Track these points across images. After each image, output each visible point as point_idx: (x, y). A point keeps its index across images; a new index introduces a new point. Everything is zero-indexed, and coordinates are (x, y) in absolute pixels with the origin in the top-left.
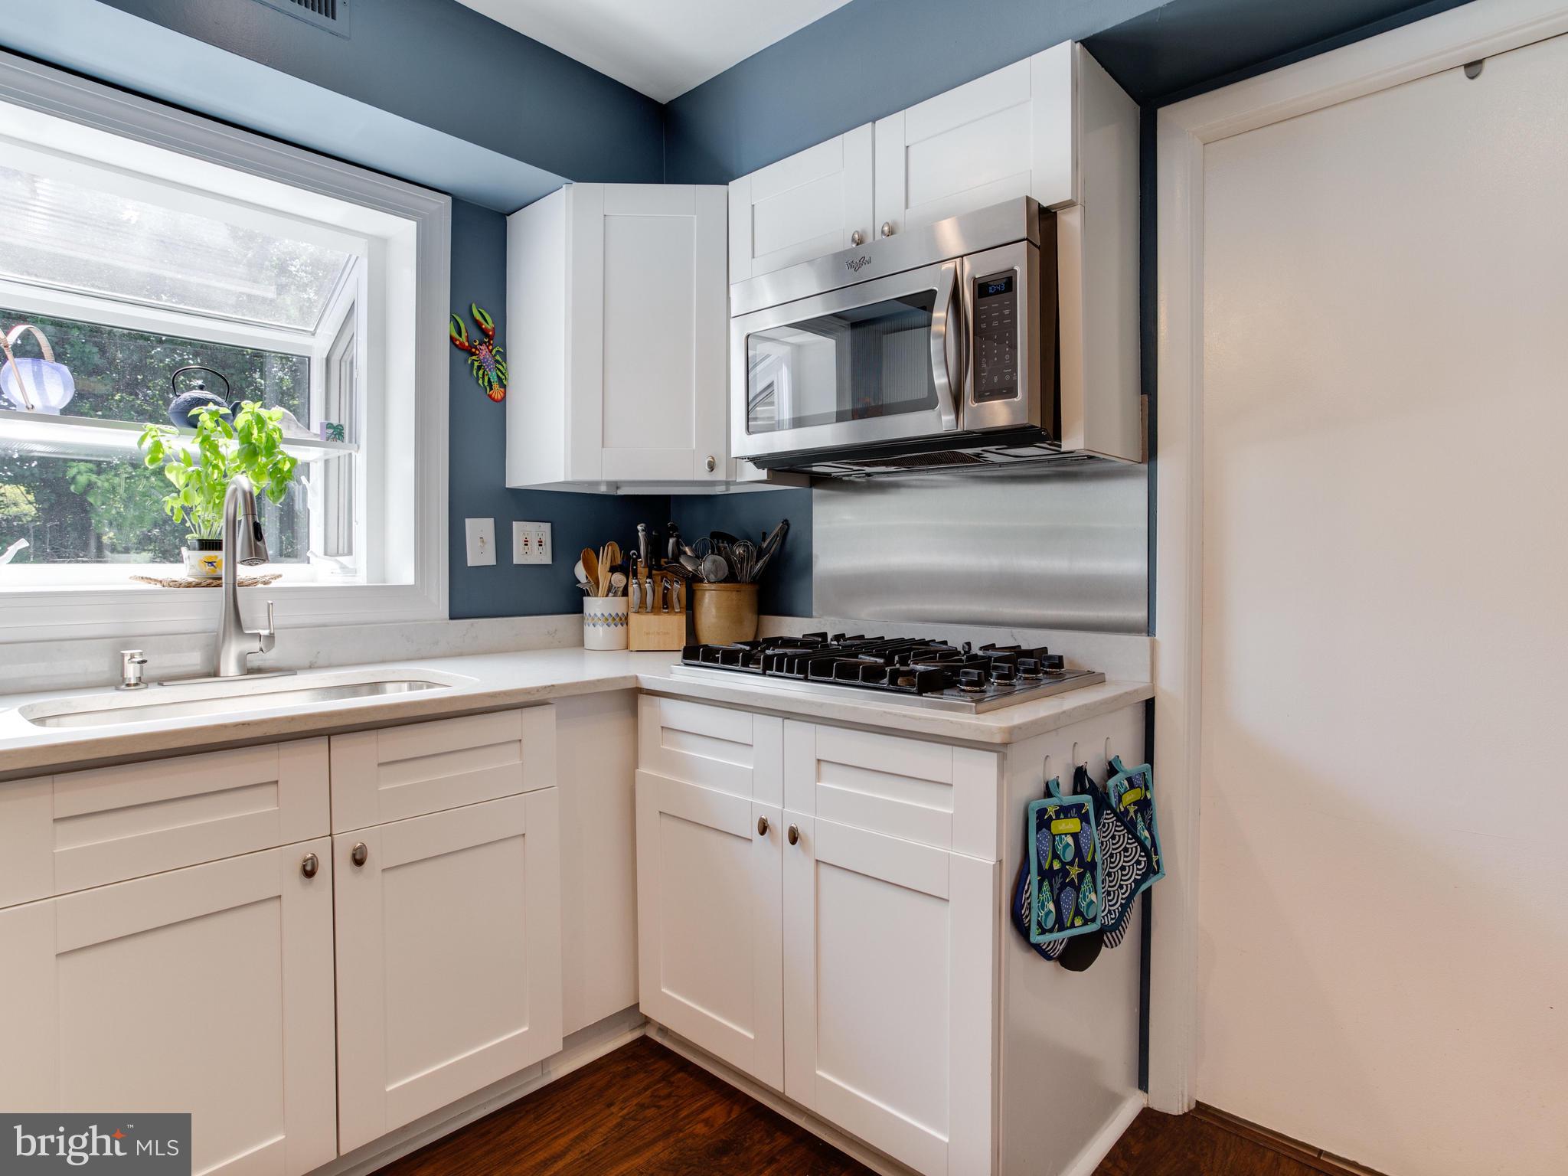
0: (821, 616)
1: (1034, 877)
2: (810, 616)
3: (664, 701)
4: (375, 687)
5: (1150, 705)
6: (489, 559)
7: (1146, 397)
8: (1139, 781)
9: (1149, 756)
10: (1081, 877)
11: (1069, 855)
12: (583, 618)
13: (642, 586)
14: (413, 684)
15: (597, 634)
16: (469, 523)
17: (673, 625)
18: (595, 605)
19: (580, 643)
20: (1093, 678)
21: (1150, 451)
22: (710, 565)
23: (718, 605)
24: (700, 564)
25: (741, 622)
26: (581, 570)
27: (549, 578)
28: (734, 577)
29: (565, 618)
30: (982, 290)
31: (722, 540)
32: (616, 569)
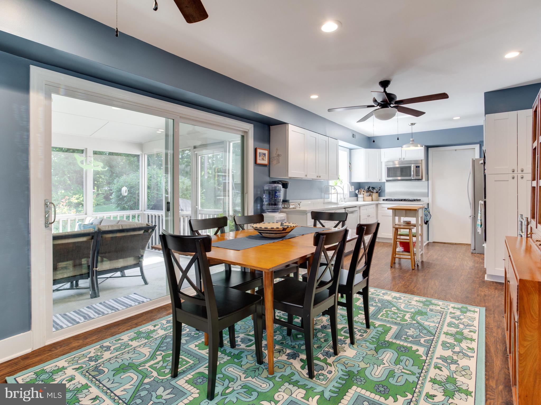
0: (387, 197)
1: (425, 215)
2: (385, 197)
3: (382, 204)
5: (428, 204)
6: (351, 191)
7: (428, 175)
8: (429, 209)
10: (427, 216)
13: (365, 194)
15: (359, 199)
16: (350, 186)
17: (370, 198)
18: (359, 196)
20: (423, 201)
21: (428, 180)
22: (375, 191)
23: (375, 195)
24: (373, 190)
25: (377, 198)
26: (357, 192)
27: (354, 193)
28: (377, 192)
29: (356, 197)
30: (416, 167)
31: (373, 188)
32: (363, 191)
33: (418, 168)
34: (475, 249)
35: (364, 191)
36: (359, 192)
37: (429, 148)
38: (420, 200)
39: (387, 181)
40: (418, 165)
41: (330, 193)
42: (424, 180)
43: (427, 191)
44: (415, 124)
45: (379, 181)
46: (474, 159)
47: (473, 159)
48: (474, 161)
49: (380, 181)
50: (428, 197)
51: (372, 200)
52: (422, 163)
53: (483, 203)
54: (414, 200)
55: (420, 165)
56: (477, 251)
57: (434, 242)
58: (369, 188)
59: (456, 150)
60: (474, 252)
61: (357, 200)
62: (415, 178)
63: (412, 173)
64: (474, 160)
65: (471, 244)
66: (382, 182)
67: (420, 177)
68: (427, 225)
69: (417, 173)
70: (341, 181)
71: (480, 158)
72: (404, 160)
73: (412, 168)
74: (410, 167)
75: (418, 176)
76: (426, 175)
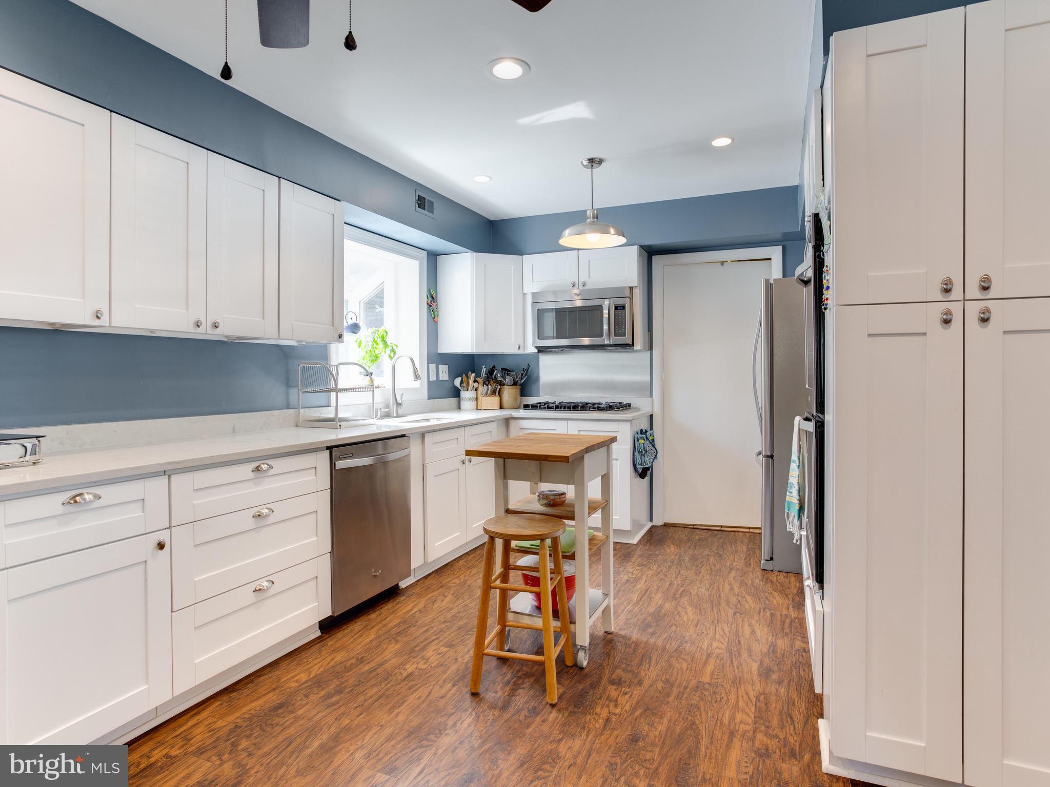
0: (543, 396)
1: (637, 452)
2: (539, 396)
3: (521, 421)
4: (428, 420)
5: (651, 416)
6: (435, 379)
7: (649, 333)
8: (652, 434)
9: (651, 429)
10: (645, 453)
11: (642, 448)
12: (460, 399)
13: (482, 389)
14: (438, 419)
15: (465, 404)
16: (430, 365)
17: (495, 400)
18: (465, 394)
19: (459, 408)
20: (637, 409)
21: (651, 348)
22: (508, 380)
23: (509, 393)
24: (505, 379)
25: (516, 399)
26: (457, 382)
27: (448, 385)
28: (515, 384)
29: (456, 399)
30: (617, 308)
31: (506, 371)
32: (475, 381)
33: (620, 311)
34: (772, 559)
35: (477, 379)
36: (462, 382)
37: (654, 257)
38: (628, 406)
39: (541, 350)
40: (619, 302)
41: (333, 386)
42: (637, 347)
43: (648, 378)
44: (600, 162)
45: (515, 351)
46: (772, 282)
47: (767, 281)
48: (769, 287)
49: (521, 352)
50: (651, 396)
51: (501, 407)
52: (631, 298)
53: (810, 427)
54: (610, 407)
55: (627, 302)
56: (777, 565)
57: (666, 525)
58: (491, 372)
59: (722, 263)
60: (769, 566)
61: (459, 407)
62: (615, 340)
63: (605, 327)
64: (771, 285)
65: (760, 528)
66: (526, 352)
67: (627, 339)
68: (647, 478)
69: (619, 325)
70: (393, 350)
71: (784, 276)
72: (586, 288)
73: (606, 312)
74: (600, 308)
75: (620, 335)
76: (647, 333)
